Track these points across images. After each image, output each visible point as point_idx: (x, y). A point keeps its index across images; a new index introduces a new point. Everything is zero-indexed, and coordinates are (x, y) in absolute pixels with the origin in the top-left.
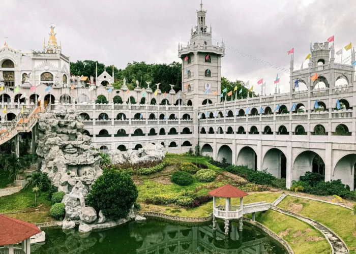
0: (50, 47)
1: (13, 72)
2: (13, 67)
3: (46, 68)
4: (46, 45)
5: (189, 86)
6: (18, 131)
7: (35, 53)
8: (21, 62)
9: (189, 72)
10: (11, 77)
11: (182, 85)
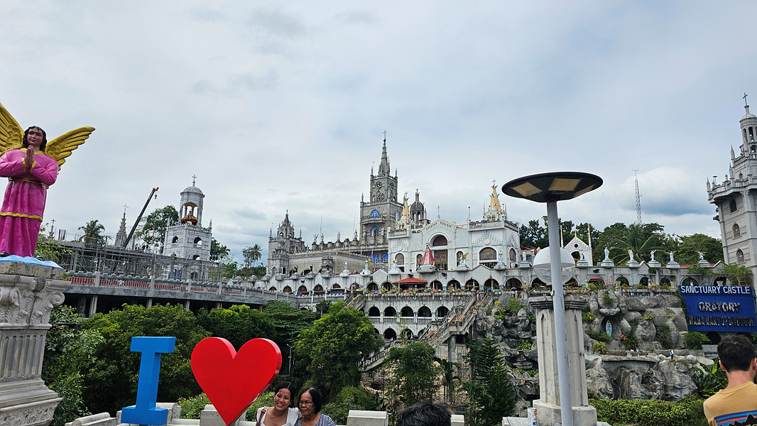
0: (491, 213)
1: (446, 250)
2: (446, 244)
3: (487, 243)
4: (487, 211)
5: (740, 251)
6: (451, 332)
7: (472, 224)
8: (455, 237)
9: (736, 226)
10: (444, 257)
11: (724, 250)
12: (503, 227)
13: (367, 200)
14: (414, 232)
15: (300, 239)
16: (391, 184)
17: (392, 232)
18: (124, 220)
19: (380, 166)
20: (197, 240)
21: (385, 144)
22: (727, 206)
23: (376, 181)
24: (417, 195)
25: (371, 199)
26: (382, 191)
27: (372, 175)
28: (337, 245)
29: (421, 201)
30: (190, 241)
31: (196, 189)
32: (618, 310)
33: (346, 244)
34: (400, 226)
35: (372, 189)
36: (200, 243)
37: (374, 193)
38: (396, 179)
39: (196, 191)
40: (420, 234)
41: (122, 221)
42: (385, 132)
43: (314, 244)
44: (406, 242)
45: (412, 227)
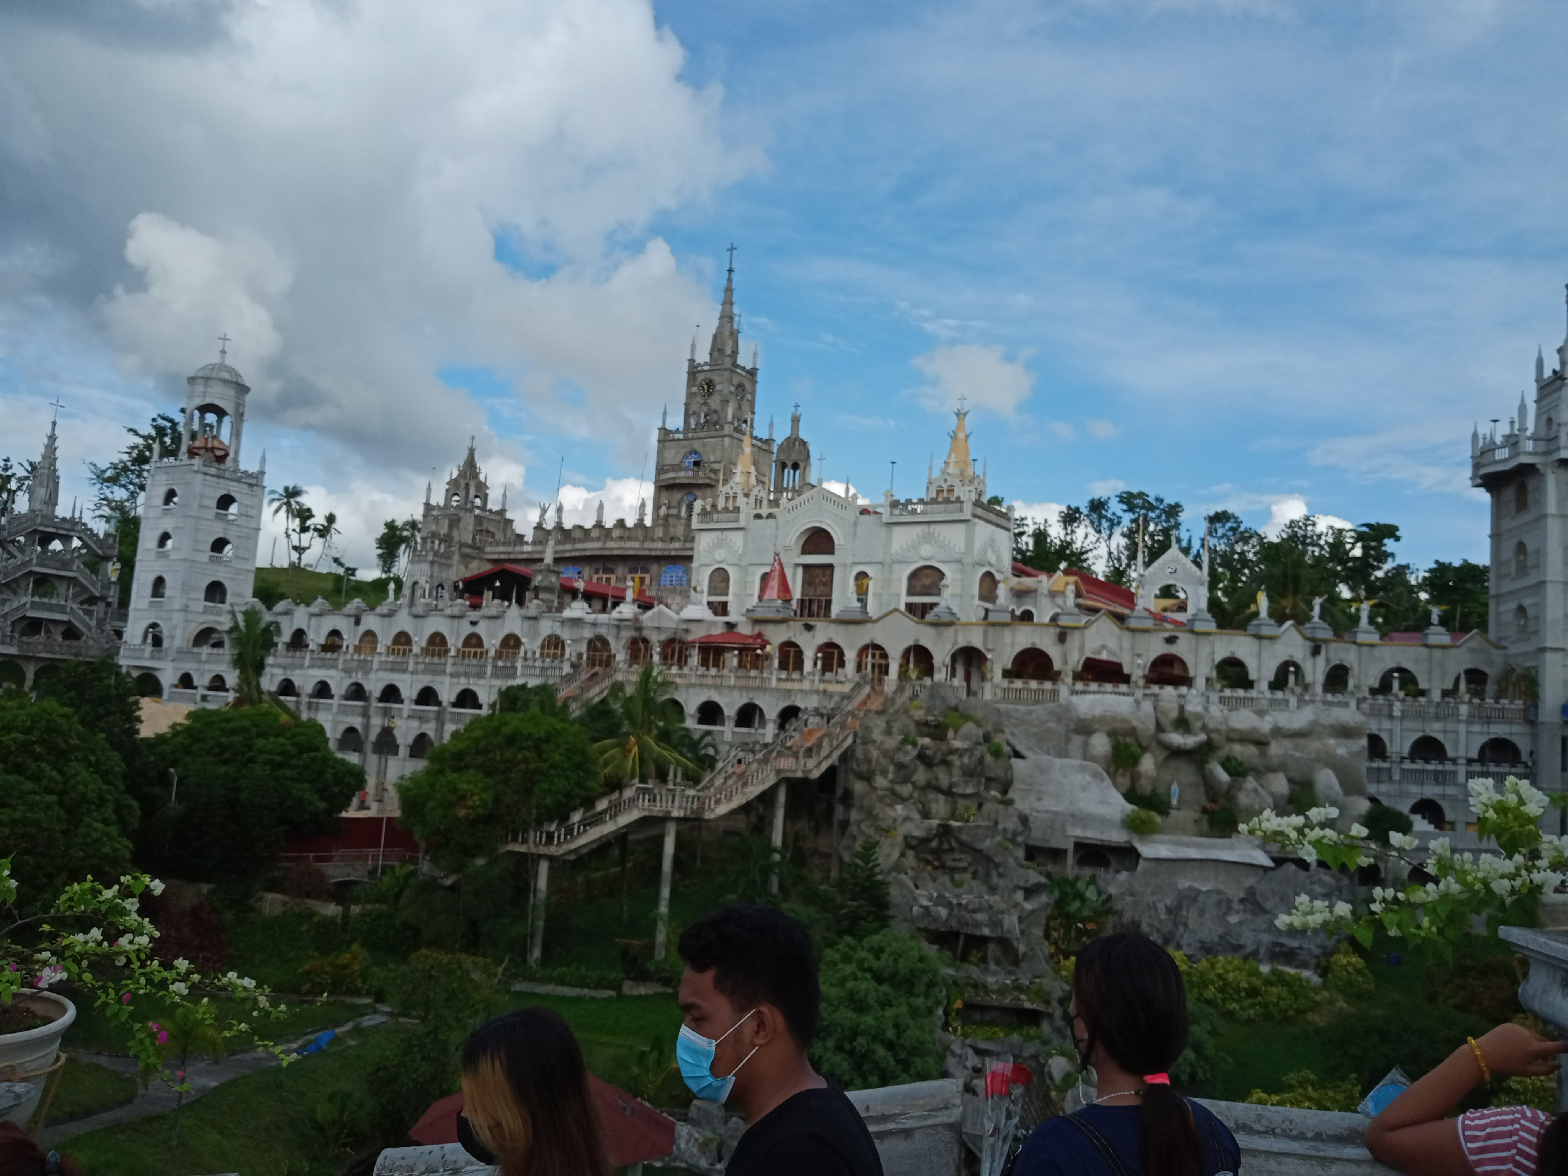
0: (946, 480)
1: (830, 567)
2: (831, 552)
3: (927, 554)
4: (936, 474)
5: (1521, 610)
6: (778, 772)
7: (895, 504)
8: (855, 535)
9: (1521, 547)
10: (825, 584)
11: (1492, 604)
12: (968, 516)
13: (676, 422)
14: (758, 516)
15: (502, 512)
16: (740, 386)
17: (704, 513)
18: (52, 438)
19: (715, 337)
20: (225, 501)
21: (730, 280)
22: (1509, 494)
23: (700, 377)
24: (796, 420)
25: (686, 422)
26: (715, 402)
27: (692, 361)
28: (595, 534)
29: (803, 435)
30: (206, 502)
31: (231, 370)
32: (1203, 737)
33: (616, 533)
34: (727, 498)
35: (690, 395)
36: (233, 509)
37: (694, 407)
38: (752, 373)
39: (226, 376)
40: (771, 522)
41: (46, 441)
42: (732, 249)
43: (539, 527)
44: (736, 538)
45: (759, 502)
